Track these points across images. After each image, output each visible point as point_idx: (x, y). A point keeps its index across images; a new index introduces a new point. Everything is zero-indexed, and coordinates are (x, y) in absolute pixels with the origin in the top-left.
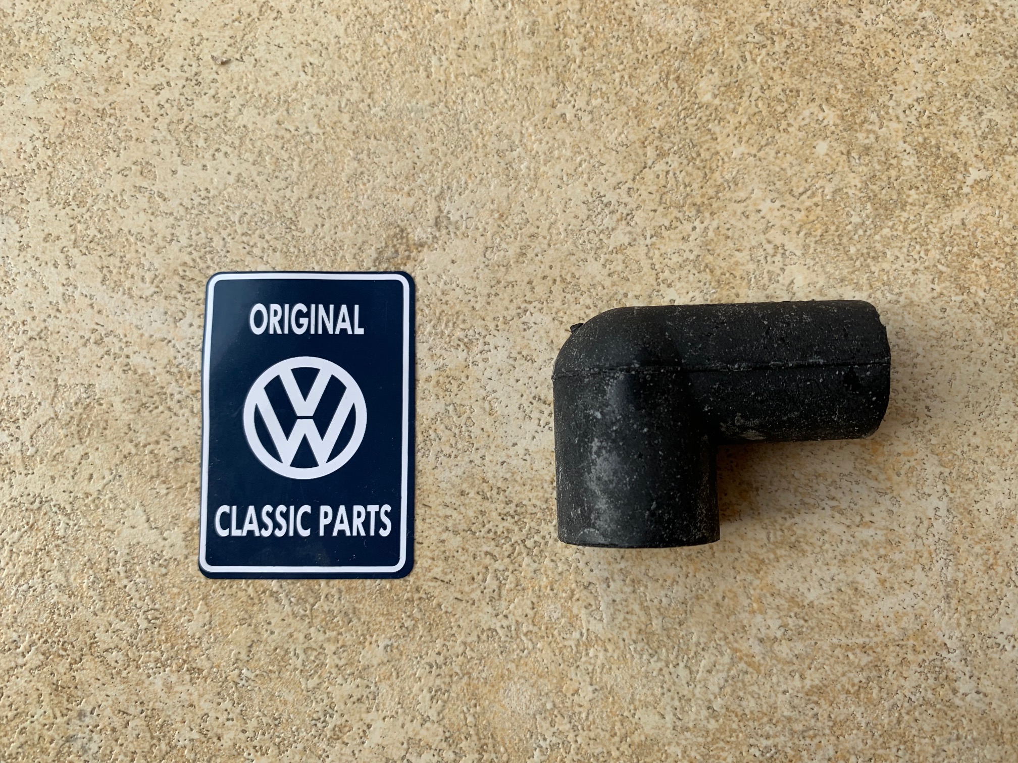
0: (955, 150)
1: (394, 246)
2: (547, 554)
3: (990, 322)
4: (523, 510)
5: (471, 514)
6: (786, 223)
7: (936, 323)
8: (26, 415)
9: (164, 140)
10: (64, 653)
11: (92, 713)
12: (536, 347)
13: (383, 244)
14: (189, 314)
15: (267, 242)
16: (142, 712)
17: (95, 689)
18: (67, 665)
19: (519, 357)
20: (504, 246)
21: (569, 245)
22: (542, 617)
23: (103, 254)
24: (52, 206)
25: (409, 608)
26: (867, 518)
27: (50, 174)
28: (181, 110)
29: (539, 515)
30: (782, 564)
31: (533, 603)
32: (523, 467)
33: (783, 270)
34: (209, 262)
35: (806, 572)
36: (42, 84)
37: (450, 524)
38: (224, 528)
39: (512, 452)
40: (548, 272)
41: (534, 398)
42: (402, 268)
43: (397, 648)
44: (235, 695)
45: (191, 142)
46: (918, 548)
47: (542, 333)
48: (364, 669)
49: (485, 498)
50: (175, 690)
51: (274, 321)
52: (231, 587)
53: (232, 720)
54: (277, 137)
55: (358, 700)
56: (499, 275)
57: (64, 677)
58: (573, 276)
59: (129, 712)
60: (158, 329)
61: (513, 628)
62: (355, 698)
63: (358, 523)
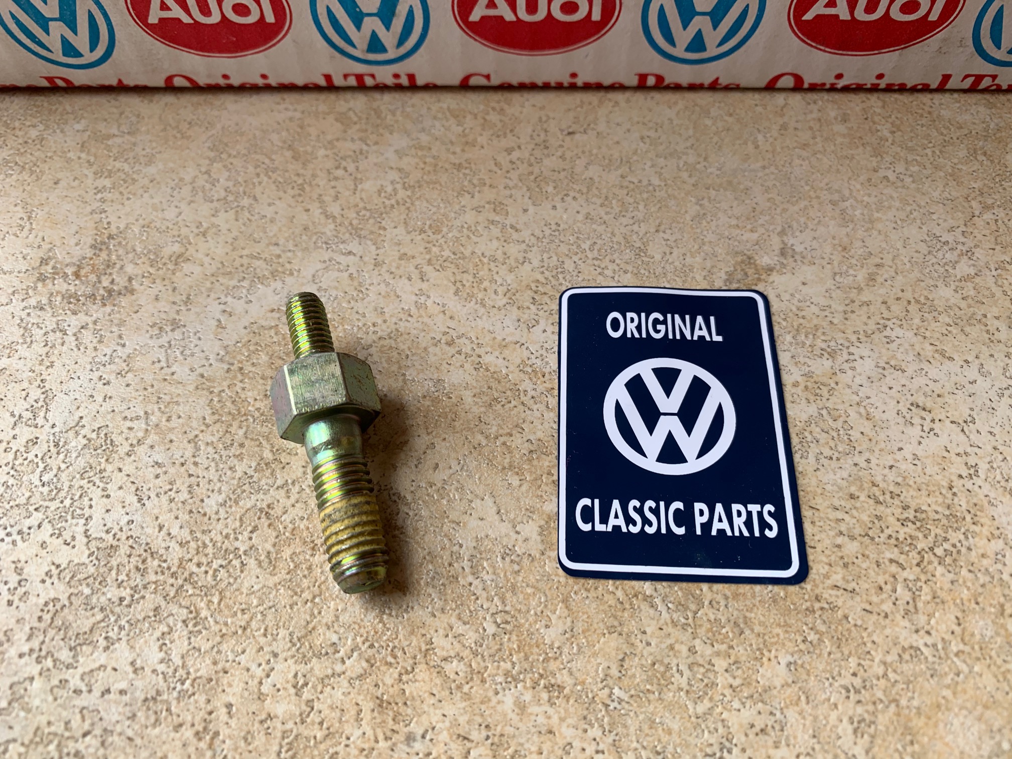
1: (742, 270)
2: (962, 564)
4: (924, 516)
5: (865, 518)
10: (393, 661)
11: (423, 737)
12: (903, 358)
13: (732, 269)
14: (542, 323)
15: (618, 265)
16: (488, 738)
17: (429, 706)
18: (396, 676)
19: (887, 366)
20: (851, 272)
21: (916, 274)
22: (973, 635)
23: (456, 271)
24: (409, 233)
25: (810, 620)
27: (408, 208)
29: (944, 521)
31: (957, 618)
32: (914, 471)
34: (561, 280)
36: (405, 145)
37: (843, 528)
39: (899, 456)
40: (900, 294)
41: (912, 404)
42: (754, 288)
43: (802, 666)
44: (606, 720)
45: (541, 189)
47: (907, 346)
48: (765, 691)
50: (529, 711)
52: (596, 588)
53: (603, 752)
54: (622, 187)
55: (762, 730)
56: (852, 296)
57: (391, 690)
58: (927, 298)
59: (471, 737)
60: (511, 334)
61: (940, 647)
62: (757, 729)
63: (739, 522)
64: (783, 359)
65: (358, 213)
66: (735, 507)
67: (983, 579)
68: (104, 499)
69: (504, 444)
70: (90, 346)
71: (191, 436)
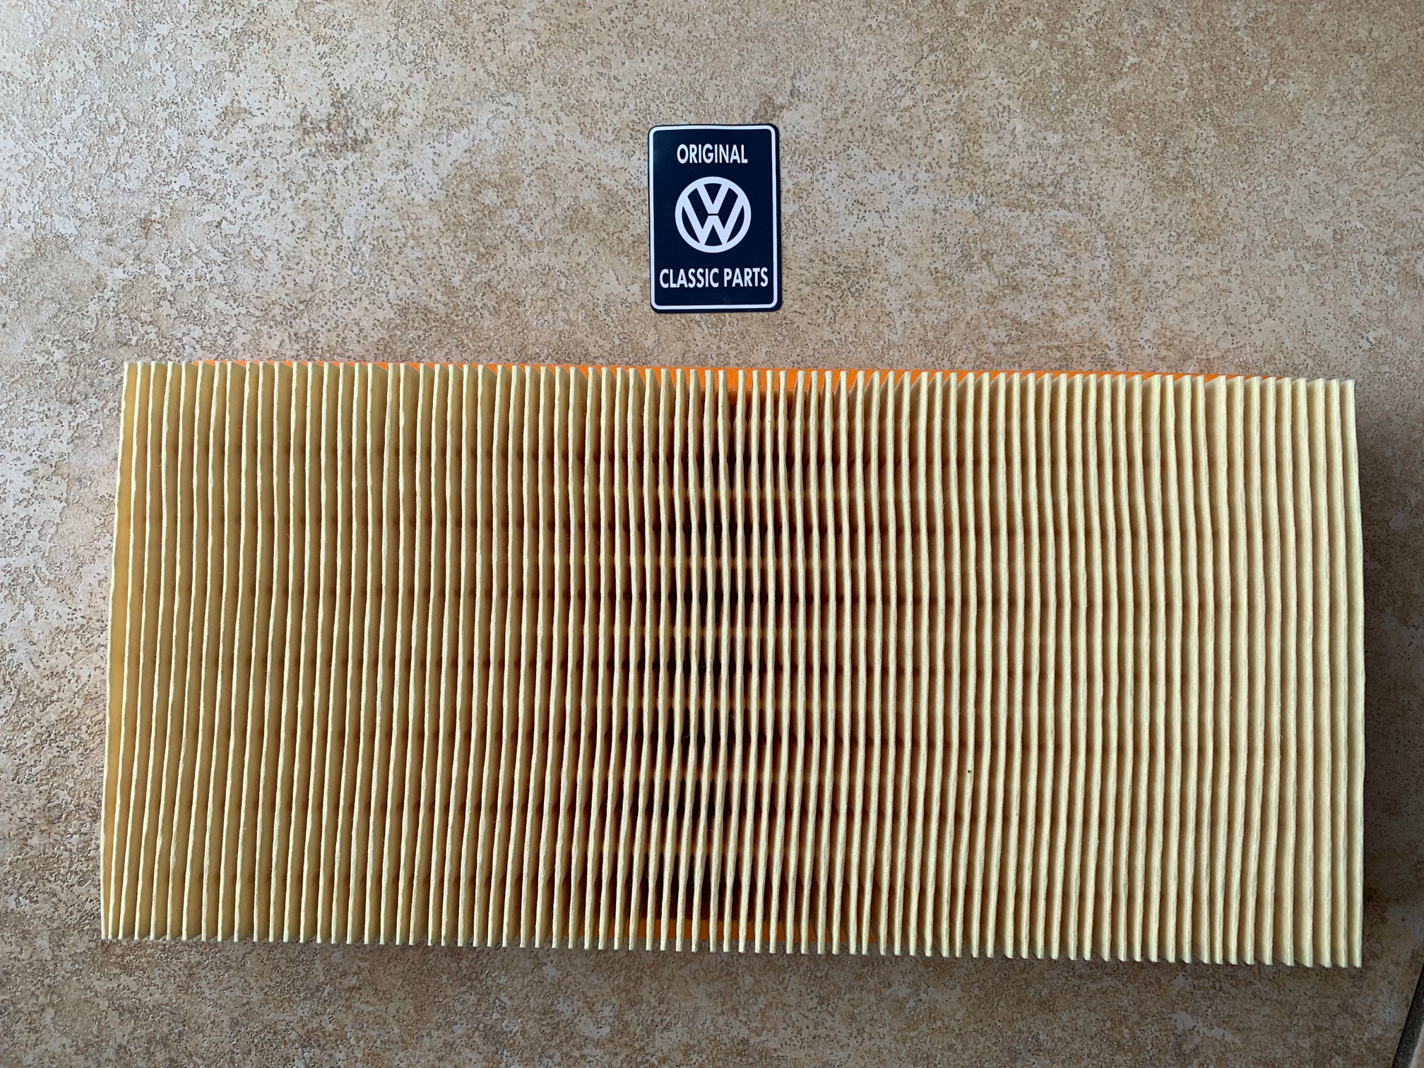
0: (1119, 45)
1: (765, 108)
2: (864, 296)
3: (1138, 152)
4: (849, 270)
5: (816, 272)
6: (1011, 92)
7: (1105, 153)
8: (536, 216)
9: (616, 43)
13: (758, 107)
14: (637, 152)
15: (685, 107)
19: (845, 176)
20: (834, 107)
21: (875, 107)
22: (861, 333)
23: (580, 115)
24: (546, 85)
25: (779, 329)
26: (1060, 271)
27: (543, 65)
28: (625, 23)
29: (859, 273)
30: (1008, 299)
31: (855, 325)
32: (848, 243)
33: (1009, 121)
34: (649, 120)
35: (1023, 303)
36: (534, 8)
37: (803, 279)
38: (665, 282)
39: (841, 235)
40: (862, 123)
41: (855, 201)
42: (770, 122)
45: (633, 44)
46: (1093, 288)
47: (859, 161)
49: (825, 263)
51: (693, 155)
54: (689, 41)
56: (832, 125)
58: (878, 125)
60: (618, 161)
63: (747, 278)
64: (783, 173)
65: (509, 70)
66: (746, 270)
67: (872, 303)
68: (393, 282)
69: (618, 238)
70: (355, 182)
71: (435, 240)
